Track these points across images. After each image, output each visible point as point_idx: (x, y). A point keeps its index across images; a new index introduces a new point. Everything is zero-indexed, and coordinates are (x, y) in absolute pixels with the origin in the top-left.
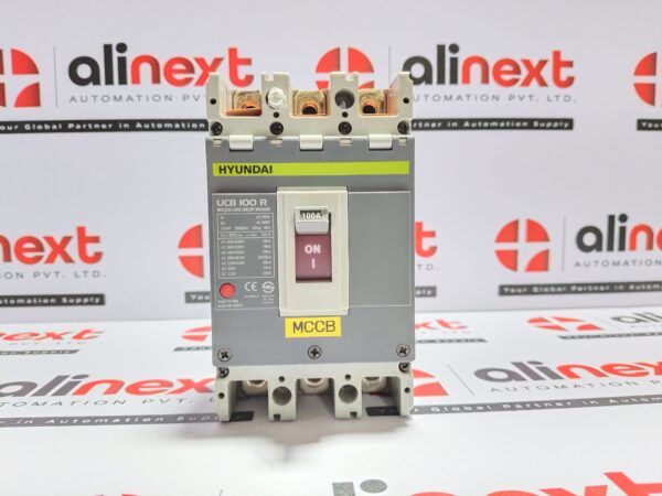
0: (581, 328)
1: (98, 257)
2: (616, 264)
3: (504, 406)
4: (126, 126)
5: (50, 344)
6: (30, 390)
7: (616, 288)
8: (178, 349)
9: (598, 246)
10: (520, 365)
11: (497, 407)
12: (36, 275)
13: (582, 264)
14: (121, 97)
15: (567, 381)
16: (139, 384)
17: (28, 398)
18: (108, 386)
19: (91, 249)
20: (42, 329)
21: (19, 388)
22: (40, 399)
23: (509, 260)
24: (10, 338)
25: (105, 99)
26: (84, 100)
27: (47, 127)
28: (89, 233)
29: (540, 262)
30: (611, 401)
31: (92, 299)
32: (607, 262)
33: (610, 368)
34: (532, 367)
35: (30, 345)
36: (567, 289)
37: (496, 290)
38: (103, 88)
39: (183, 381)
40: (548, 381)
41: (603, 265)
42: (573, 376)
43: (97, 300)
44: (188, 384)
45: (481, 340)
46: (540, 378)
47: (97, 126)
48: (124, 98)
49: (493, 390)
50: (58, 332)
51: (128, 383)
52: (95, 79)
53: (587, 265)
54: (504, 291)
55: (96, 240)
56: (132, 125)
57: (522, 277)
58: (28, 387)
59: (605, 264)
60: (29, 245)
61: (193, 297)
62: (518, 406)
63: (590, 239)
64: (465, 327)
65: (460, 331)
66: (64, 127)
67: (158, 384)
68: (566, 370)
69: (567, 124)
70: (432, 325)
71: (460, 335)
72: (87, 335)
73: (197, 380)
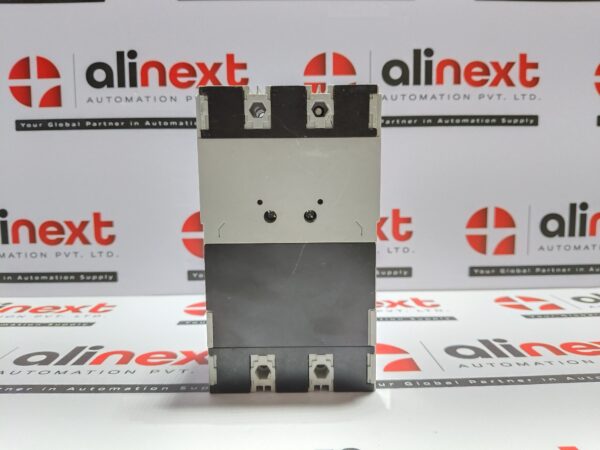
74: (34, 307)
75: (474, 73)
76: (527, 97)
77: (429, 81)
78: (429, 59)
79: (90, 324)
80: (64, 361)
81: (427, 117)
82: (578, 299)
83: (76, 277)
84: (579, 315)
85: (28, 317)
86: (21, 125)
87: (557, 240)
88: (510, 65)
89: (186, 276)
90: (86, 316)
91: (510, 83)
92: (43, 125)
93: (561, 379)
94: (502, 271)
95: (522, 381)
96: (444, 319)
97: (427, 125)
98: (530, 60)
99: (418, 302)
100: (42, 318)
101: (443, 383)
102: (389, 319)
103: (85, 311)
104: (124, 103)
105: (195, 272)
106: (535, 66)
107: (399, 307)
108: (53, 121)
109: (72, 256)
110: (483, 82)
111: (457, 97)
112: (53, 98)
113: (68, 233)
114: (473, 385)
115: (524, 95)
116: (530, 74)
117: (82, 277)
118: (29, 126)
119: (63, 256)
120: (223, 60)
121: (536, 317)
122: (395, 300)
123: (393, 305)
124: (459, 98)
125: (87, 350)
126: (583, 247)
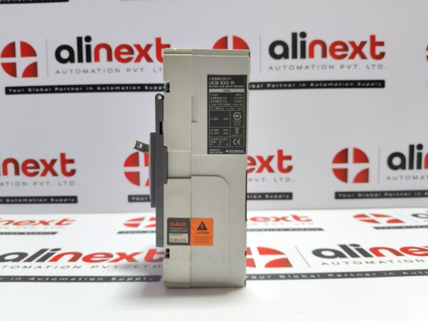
0: (390, 222)
1: (73, 172)
2: (415, 178)
3: (330, 275)
4: (91, 88)
5: (41, 228)
6: (23, 258)
7: (415, 194)
8: (120, 233)
9: (402, 166)
10: (344, 247)
11: (324, 276)
12: (35, 183)
13: (391, 177)
14: (87, 71)
15: (375, 258)
16: (92, 256)
17: (21, 263)
18: (71, 256)
19: (69, 167)
20: (37, 218)
21: (16, 256)
22: (28, 264)
23: (342, 175)
24: (17, 224)
25: (78, 71)
26: (65, 73)
27: (42, 90)
28: (68, 157)
29: (363, 177)
30: (404, 273)
31: (69, 200)
32: (409, 177)
33: (406, 250)
34: (353, 248)
35: (29, 229)
36: (382, 195)
37: (333, 195)
38: (76, 65)
39: (119, 254)
40: (362, 259)
41: (406, 179)
42: (379, 255)
43: (73, 200)
44: (122, 256)
45: (320, 229)
46: (356, 256)
47: (73, 89)
48: (90, 71)
49: (323, 264)
50: (47, 220)
51: (85, 254)
52: (71, 59)
53: (395, 179)
54: (339, 196)
55: (72, 161)
56: (94, 88)
57: (350, 186)
58: (22, 256)
59: (408, 178)
60: (31, 165)
61: (133, 198)
62: (338, 275)
63: (397, 161)
64: (310, 220)
65: (307, 223)
66: (52, 89)
67: (103, 256)
68: (376, 251)
69: (380, 84)
70: (288, 219)
71: (307, 225)
72: (65, 223)
73: (128, 253)
74: (16, 221)
75: (337, 50)
76: (376, 67)
77: (303, 56)
78: (303, 40)
79: (54, 233)
80: (30, 259)
81: (302, 82)
82: (416, 215)
83: (48, 200)
84: (416, 227)
85: (12, 228)
86: (9, 91)
87: (400, 172)
88: (363, 44)
89: (127, 199)
90: (53, 227)
91: (363, 57)
92: (24, 90)
93: (399, 273)
94: (360, 195)
95: (368, 275)
96: (314, 229)
97: (302, 88)
98: (378, 39)
99: (297, 218)
100: (21, 229)
101: (309, 276)
102: (273, 230)
103: (52, 224)
104: (82, 74)
105: (133, 196)
106: (382, 44)
107: (282, 221)
108: (32, 87)
109: (45, 184)
110: (344, 56)
111: (324, 67)
112: (32, 71)
113: (42, 168)
114: (331, 278)
115: (374, 65)
116: (378, 50)
117: (52, 200)
118: (15, 91)
119: (38, 185)
120: (154, 43)
121: (383, 228)
122: (279, 216)
123: (277, 220)
124: (326, 68)
125: (48, 251)
126: (419, 177)
